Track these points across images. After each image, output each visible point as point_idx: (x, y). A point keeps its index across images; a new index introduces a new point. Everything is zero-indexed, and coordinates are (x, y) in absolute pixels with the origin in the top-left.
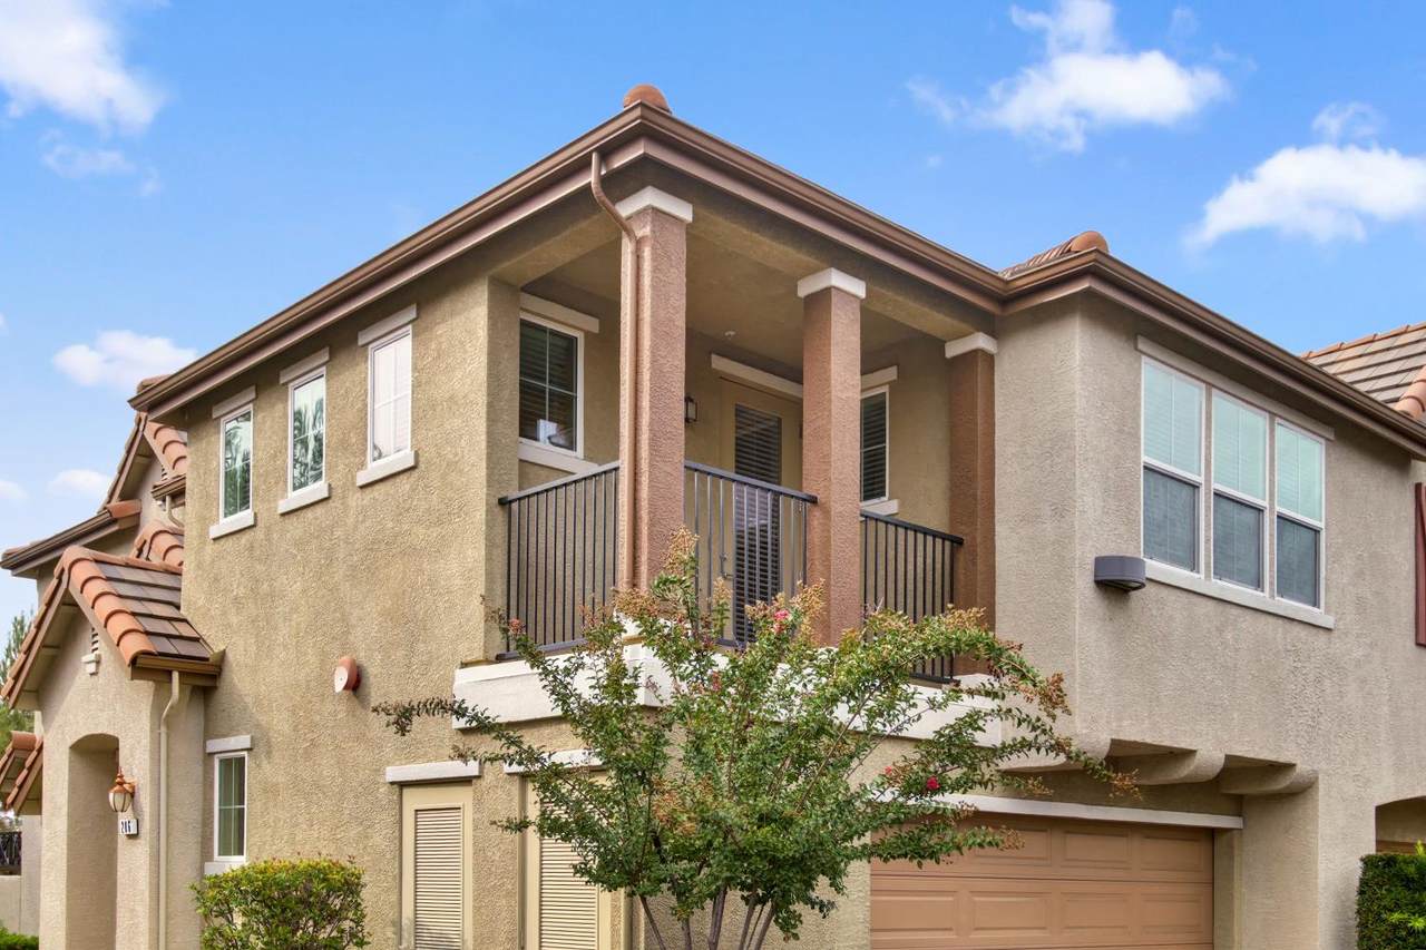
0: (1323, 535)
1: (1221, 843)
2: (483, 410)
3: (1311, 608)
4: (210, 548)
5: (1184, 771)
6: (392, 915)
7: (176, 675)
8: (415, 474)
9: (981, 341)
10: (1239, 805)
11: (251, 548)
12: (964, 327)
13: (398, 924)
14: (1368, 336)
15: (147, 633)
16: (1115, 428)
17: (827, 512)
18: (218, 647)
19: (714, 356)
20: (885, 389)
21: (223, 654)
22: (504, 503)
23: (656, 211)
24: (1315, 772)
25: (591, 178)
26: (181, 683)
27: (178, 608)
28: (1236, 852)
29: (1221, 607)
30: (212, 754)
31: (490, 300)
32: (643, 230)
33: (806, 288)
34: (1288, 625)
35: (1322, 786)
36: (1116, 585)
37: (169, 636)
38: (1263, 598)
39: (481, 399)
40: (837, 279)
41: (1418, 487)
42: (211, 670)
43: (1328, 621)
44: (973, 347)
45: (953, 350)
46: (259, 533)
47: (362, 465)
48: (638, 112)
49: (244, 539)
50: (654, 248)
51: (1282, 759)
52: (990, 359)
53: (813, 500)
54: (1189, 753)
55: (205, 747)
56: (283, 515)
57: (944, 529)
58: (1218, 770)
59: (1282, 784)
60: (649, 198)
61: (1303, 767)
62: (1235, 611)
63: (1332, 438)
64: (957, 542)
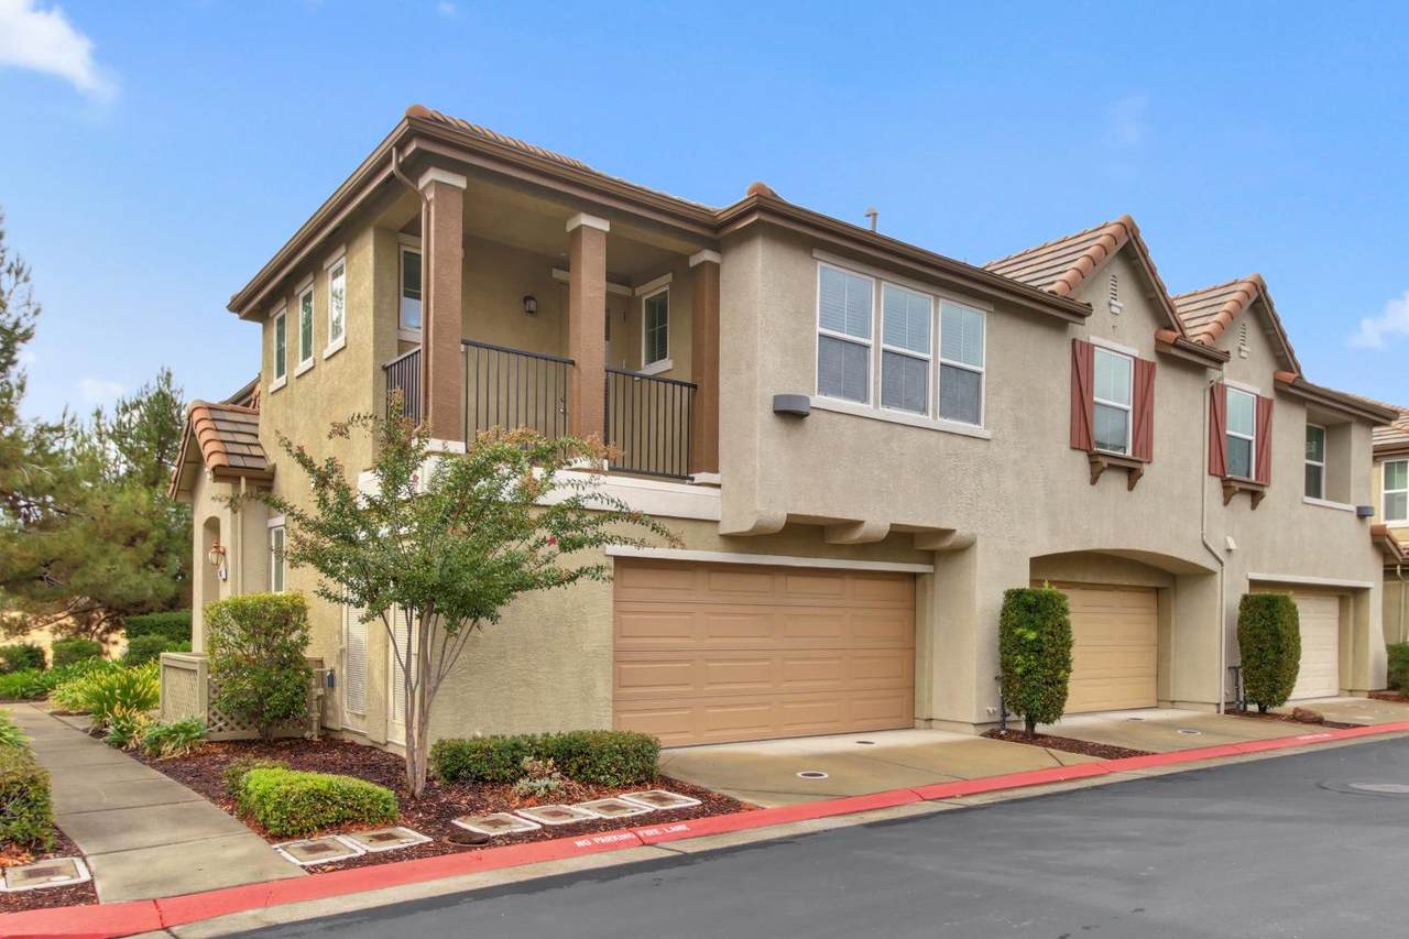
0: (984, 377)
1: (920, 581)
2: (371, 309)
3: (972, 426)
4: (270, 398)
5: (856, 536)
6: (338, 628)
7: (243, 480)
8: (346, 351)
9: (708, 256)
10: (931, 557)
11: (286, 398)
12: (694, 246)
13: (340, 633)
14: (1061, 238)
15: (227, 453)
16: (793, 311)
17: (579, 370)
18: (273, 461)
19: (554, 271)
20: (667, 288)
21: (274, 466)
22: (385, 369)
23: (437, 182)
24: (973, 534)
25: (392, 168)
26: (247, 484)
27: (257, 436)
28: (928, 588)
29: (887, 426)
30: (271, 528)
31: (375, 240)
32: (431, 196)
33: (571, 226)
34: (950, 437)
35: (979, 545)
36: (791, 414)
37: (242, 455)
38: (927, 420)
39: (370, 303)
40: (586, 220)
41: (1074, 341)
42: (266, 476)
43: (987, 434)
44: (702, 259)
45: (694, 262)
46: (288, 390)
47: (326, 346)
48: (406, 123)
49: (283, 393)
50: (436, 207)
51: (944, 525)
52: (716, 268)
53: (573, 363)
54: (855, 524)
55: (267, 524)
56: (298, 377)
57: (688, 380)
58: (885, 535)
59: (947, 543)
60: (433, 175)
61: (962, 530)
62: (899, 428)
63: (992, 310)
64: (695, 387)
